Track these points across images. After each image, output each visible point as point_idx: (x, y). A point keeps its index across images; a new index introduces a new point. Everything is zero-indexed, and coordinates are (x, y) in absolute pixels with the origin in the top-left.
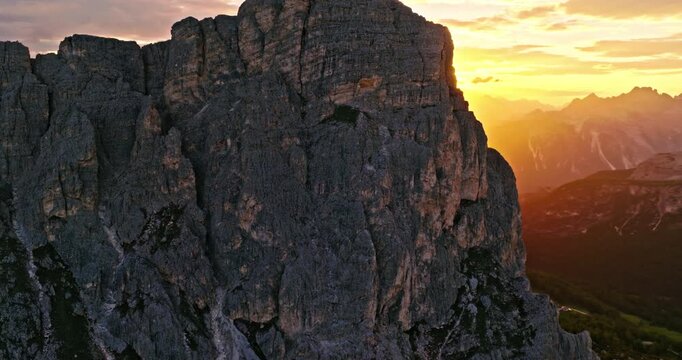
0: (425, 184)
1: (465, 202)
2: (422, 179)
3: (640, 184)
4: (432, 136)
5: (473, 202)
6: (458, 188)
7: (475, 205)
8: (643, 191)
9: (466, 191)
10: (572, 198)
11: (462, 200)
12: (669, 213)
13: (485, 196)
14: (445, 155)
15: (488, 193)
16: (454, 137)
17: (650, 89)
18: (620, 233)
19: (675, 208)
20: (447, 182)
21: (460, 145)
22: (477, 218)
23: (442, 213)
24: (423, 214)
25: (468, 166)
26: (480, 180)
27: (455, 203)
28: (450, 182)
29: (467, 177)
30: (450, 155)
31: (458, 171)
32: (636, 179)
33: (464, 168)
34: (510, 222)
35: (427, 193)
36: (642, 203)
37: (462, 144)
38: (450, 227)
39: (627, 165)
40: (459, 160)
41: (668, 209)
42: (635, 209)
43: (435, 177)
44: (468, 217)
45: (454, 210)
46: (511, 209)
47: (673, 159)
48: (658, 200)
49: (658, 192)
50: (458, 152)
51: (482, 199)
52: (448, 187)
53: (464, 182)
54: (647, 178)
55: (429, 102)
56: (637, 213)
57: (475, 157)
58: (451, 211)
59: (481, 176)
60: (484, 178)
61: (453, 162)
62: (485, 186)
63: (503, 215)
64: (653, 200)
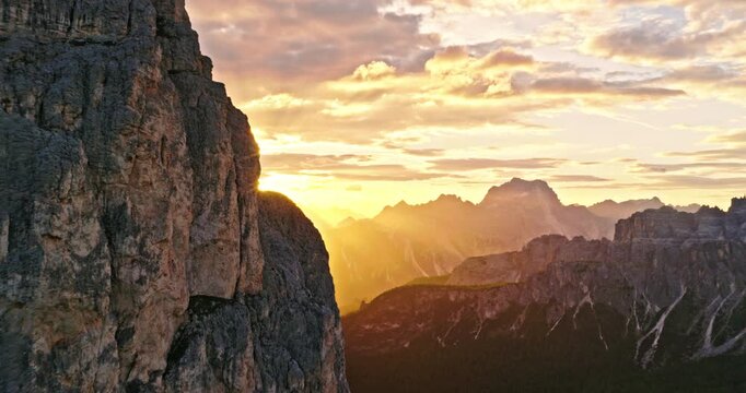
0: (49, 246)
1: (202, 304)
2: (38, 230)
3: (459, 289)
4: (93, 114)
5: (224, 301)
6: (181, 265)
7: (228, 308)
8: (462, 297)
9: (204, 274)
10: (391, 308)
11: (193, 299)
12: (488, 319)
13: (257, 287)
14: (135, 172)
15: (264, 280)
16: (162, 126)
17: (454, 196)
18: (443, 345)
19: (494, 313)
20: (142, 245)
21: (182, 150)
22: (235, 344)
23: (123, 337)
24: (41, 345)
25: (208, 211)
26: (243, 246)
27: (171, 305)
28: (151, 247)
29: (208, 237)
30: (151, 173)
31: (179, 219)
32: (452, 284)
33: (197, 214)
34: (318, 348)
35: (56, 274)
36: (462, 309)
37: (191, 151)
38: (154, 374)
39: (439, 272)
40: (182, 190)
41: (488, 315)
42: (455, 317)
43: (94, 229)
44: (211, 342)
45: (172, 326)
46: (319, 315)
47: (485, 263)
48: (477, 305)
49: (476, 297)
50: (179, 168)
51: (248, 294)
52: (143, 259)
53: (198, 251)
54: (462, 284)
55: (97, 34)
56: (457, 321)
57: (227, 188)
58: (156, 330)
59: (245, 236)
60: (253, 241)
61: (160, 191)
62: (259, 264)
63: (301, 330)
64: (472, 305)
